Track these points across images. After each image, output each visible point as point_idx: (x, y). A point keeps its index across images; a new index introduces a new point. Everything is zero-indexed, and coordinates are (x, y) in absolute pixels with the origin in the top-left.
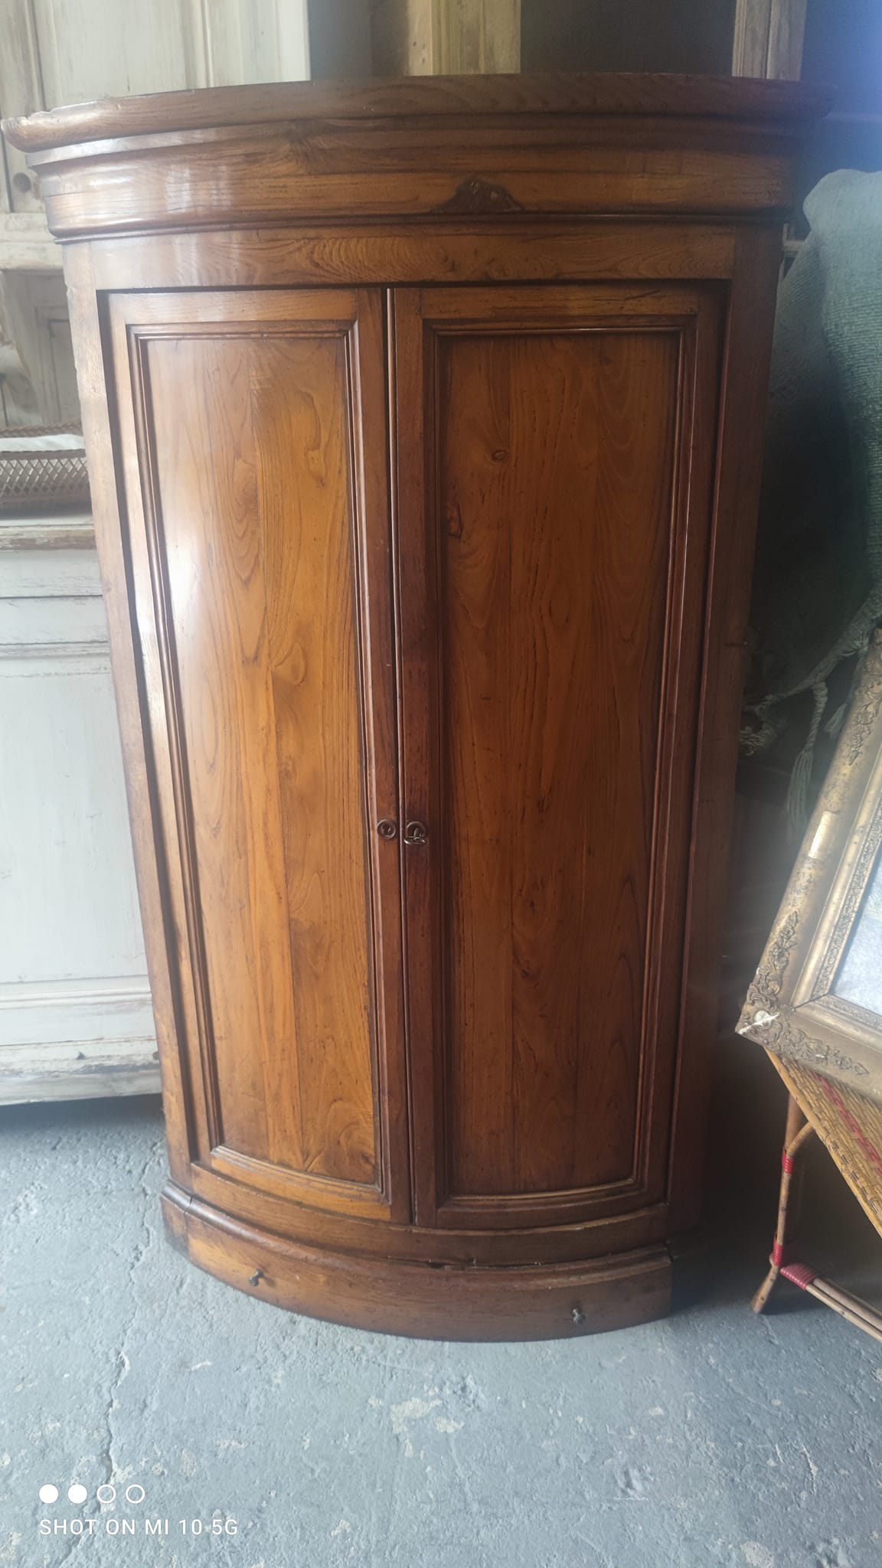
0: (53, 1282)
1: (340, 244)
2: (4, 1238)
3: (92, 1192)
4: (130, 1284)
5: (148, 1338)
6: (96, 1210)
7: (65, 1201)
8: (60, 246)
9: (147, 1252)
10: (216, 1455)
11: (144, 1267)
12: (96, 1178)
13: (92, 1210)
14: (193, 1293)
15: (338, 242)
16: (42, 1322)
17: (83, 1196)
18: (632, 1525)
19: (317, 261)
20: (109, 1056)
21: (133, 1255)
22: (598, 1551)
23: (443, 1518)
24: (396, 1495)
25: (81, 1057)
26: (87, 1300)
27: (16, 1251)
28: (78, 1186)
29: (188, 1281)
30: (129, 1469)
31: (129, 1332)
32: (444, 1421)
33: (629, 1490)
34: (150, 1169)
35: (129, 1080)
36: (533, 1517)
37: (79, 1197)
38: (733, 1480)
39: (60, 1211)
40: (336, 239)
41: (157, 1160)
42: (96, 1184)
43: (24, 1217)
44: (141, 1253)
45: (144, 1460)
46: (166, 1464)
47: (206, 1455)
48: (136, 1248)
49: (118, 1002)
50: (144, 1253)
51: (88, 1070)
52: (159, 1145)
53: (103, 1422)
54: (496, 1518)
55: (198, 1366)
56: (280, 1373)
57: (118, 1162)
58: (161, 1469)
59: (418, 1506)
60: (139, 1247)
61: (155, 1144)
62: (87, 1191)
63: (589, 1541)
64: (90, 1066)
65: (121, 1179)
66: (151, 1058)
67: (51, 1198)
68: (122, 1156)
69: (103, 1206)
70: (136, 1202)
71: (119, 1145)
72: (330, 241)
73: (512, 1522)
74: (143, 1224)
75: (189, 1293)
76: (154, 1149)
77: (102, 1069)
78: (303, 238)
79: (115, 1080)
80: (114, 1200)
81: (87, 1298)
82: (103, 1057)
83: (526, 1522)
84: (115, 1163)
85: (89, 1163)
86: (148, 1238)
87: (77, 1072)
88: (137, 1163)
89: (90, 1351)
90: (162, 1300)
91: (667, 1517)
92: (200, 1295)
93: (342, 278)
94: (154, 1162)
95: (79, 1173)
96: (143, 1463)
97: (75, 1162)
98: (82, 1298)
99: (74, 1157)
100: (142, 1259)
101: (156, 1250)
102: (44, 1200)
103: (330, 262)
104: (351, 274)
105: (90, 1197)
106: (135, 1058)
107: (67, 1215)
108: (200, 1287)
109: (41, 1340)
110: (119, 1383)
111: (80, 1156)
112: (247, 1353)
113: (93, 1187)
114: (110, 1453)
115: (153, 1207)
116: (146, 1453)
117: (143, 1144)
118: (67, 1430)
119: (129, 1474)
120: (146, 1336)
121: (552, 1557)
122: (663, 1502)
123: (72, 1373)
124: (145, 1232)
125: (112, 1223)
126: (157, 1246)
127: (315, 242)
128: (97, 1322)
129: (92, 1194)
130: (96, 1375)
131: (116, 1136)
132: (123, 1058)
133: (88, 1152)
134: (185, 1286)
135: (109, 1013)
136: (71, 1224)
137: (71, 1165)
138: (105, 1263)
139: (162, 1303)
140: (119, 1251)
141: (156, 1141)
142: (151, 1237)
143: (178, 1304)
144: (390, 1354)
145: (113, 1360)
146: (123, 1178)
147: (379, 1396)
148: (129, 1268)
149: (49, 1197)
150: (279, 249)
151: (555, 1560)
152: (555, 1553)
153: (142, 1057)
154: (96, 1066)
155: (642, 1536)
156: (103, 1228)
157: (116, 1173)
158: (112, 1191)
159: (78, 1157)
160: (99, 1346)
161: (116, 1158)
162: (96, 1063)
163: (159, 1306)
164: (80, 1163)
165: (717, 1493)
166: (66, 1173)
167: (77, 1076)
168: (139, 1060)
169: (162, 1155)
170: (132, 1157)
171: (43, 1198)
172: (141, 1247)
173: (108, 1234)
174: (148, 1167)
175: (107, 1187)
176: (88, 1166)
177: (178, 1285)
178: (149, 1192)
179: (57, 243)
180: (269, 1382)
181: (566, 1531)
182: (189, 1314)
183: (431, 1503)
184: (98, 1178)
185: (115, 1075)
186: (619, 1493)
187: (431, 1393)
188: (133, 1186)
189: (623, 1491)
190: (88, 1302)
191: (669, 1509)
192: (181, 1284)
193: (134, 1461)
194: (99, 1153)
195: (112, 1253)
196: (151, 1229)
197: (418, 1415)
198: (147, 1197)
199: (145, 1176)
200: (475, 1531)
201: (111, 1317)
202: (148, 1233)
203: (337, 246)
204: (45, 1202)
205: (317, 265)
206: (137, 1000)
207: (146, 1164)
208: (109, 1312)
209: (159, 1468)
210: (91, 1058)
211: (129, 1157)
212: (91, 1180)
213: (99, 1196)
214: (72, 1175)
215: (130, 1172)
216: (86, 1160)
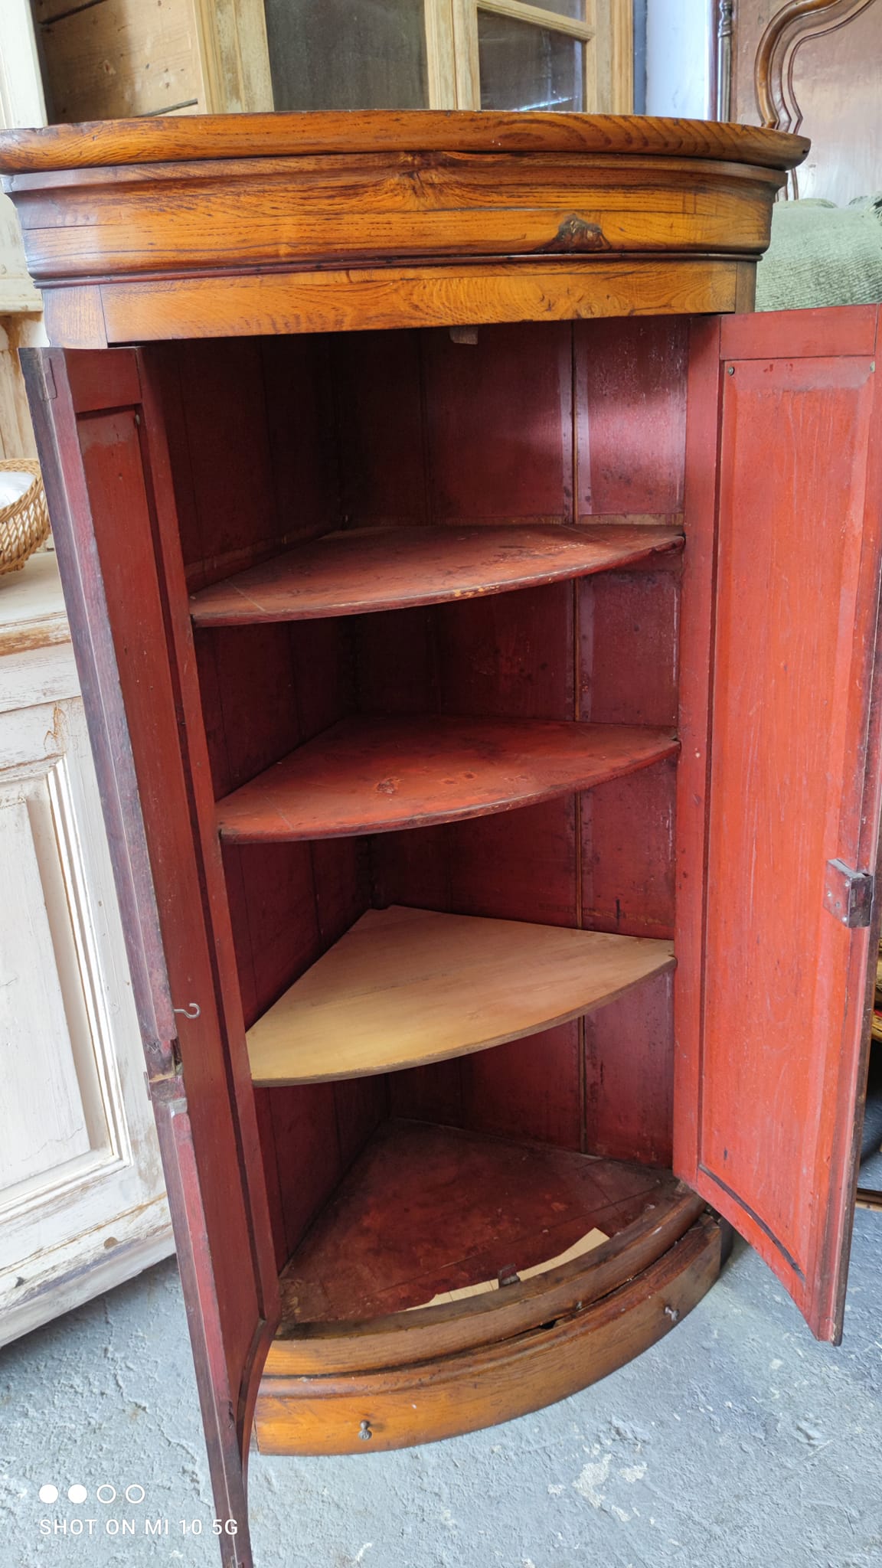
0: (119, 1556)
1: (441, 285)
2: (12, 1540)
3: (77, 1436)
5: (282, 1556)
6: (100, 1453)
7: (53, 1462)
8: (39, 290)
9: (200, 1469)
12: (67, 1419)
13: (95, 1457)
14: (289, 1484)
15: (439, 281)
17: (69, 1447)
18: (839, 1469)
19: (416, 303)
20: (53, 1268)
21: (188, 1480)
22: (836, 1506)
23: (701, 1556)
24: (647, 1561)
25: (21, 1282)
27: (41, 1547)
28: (53, 1439)
29: (272, 1474)
32: (628, 1470)
33: (812, 1442)
35: (79, 1286)
36: (767, 1509)
37: (66, 1450)
38: (872, 1388)
39: (57, 1476)
40: (437, 279)
41: (123, 1365)
42: (73, 1426)
43: (15, 1504)
44: (193, 1473)
48: (184, 1472)
49: (57, 1197)
50: (197, 1471)
51: (31, 1294)
52: (111, 1348)
54: (741, 1528)
55: (361, 1553)
56: (448, 1513)
57: (79, 1390)
59: (673, 1559)
60: (186, 1468)
61: (106, 1350)
62: (69, 1439)
63: (823, 1503)
64: (33, 1289)
65: (100, 1407)
66: (102, 1249)
67: (31, 1467)
68: (77, 1381)
69: (104, 1446)
70: (140, 1422)
71: (63, 1370)
72: (431, 282)
73: (755, 1523)
74: (170, 1443)
75: (286, 1486)
76: (109, 1355)
77: (46, 1287)
78: (401, 279)
79: (63, 1294)
80: (112, 1433)
81: (176, 1552)
82: (46, 1271)
83: (765, 1517)
84: (76, 1392)
85: (44, 1407)
86: (188, 1453)
87: (17, 1303)
88: (103, 1380)
90: (263, 1509)
91: (856, 1446)
92: (298, 1482)
93: (443, 321)
94: (121, 1369)
95: (41, 1423)
97: (26, 1415)
98: (171, 1555)
99: (18, 1409)
102: (24, 1475)
103: (430, 304)
104: (452, 316)
105: (79, 1443)
106: (83, 1257)
107: (68, 1476)
108: (291, 1474)
111: (26, 1405)
112: (397, 1512)
113: (73, 1431)
115: (165, 1418)
117: (91, 1356)
120: (279, 1555)
121: (809, 1534)
122: (844, 1436)
124: (178, 1448)
125: (133, 1460)
127: (414, 283)
129: (78, 1439)
131: (50, 1363)
132: (70, 1262)
133: (31, 1395)
134: (274, 1481)
135: (47, 1215)
137: (22, 1419)
138: (163, 1505)
139: (266, 1511)
140: (167, 1484)
141: (104, 1346)
142: (190, 1451)
143: (283, 1504)
144: (531, 1438)
146: (100, 1404)
147: (555, 1481)
148: (195, 1496)
149: (28, 1467)
150: (373, 291)
151: (813, 1535)
152: (808, 1529)
153: (92, 1252)
154: (39, 1286)
155: (854, 1473)
156: (126, 1469)
157: (88, 1402)
158: (101, 1425)
159: (24, 1407)
161: (72, 1387)
162: (39, 1282)
163: (266, 1517)
164: (32, 1412)
165: (872, 1405)
166: (24, 1431)
167: (17, 1308)
168: (89, 1258)
169: (124, 1358)
170: (90, 1376)
171: (21, 1473)
172: (189, 1467)
173: (137, 1472)
174: (119, 1378)
175: (89, 1423)
176: (46, 1412)
177: (265, 1484)
178: (144, 1404)
179: (38, 287)
180: (444, 1527)
181: (799, 1504)
182: (303, 1507)
183: (681, 1549)
184: (70, 1418)
185: (62, 1287)
186: (808, 1448)
187: (596, 1453)
188: (120, 1407)
189: (810, 1445)
190: (181, 1556)
191: (852, 1439)
192: (269, 1482)
194: (47, 1391)
195: (162, 1490)
196: (184, 1442)
197: (603, 1479)
198: (147, 1410)
199: (125, 1390)
200: (735, 1551)
202: (184, 1448)
203: (438, 286)
204: (28, 1475)
205: (416, 307)
206: (77, 1188)
207: (115, 1376)
210: (32, 1278)
211: (87, 1378)
212: (63, 1424)
213: (90, 1437)
214: (35, 1430)
215: (102, 1394)
216: (38, 1406)
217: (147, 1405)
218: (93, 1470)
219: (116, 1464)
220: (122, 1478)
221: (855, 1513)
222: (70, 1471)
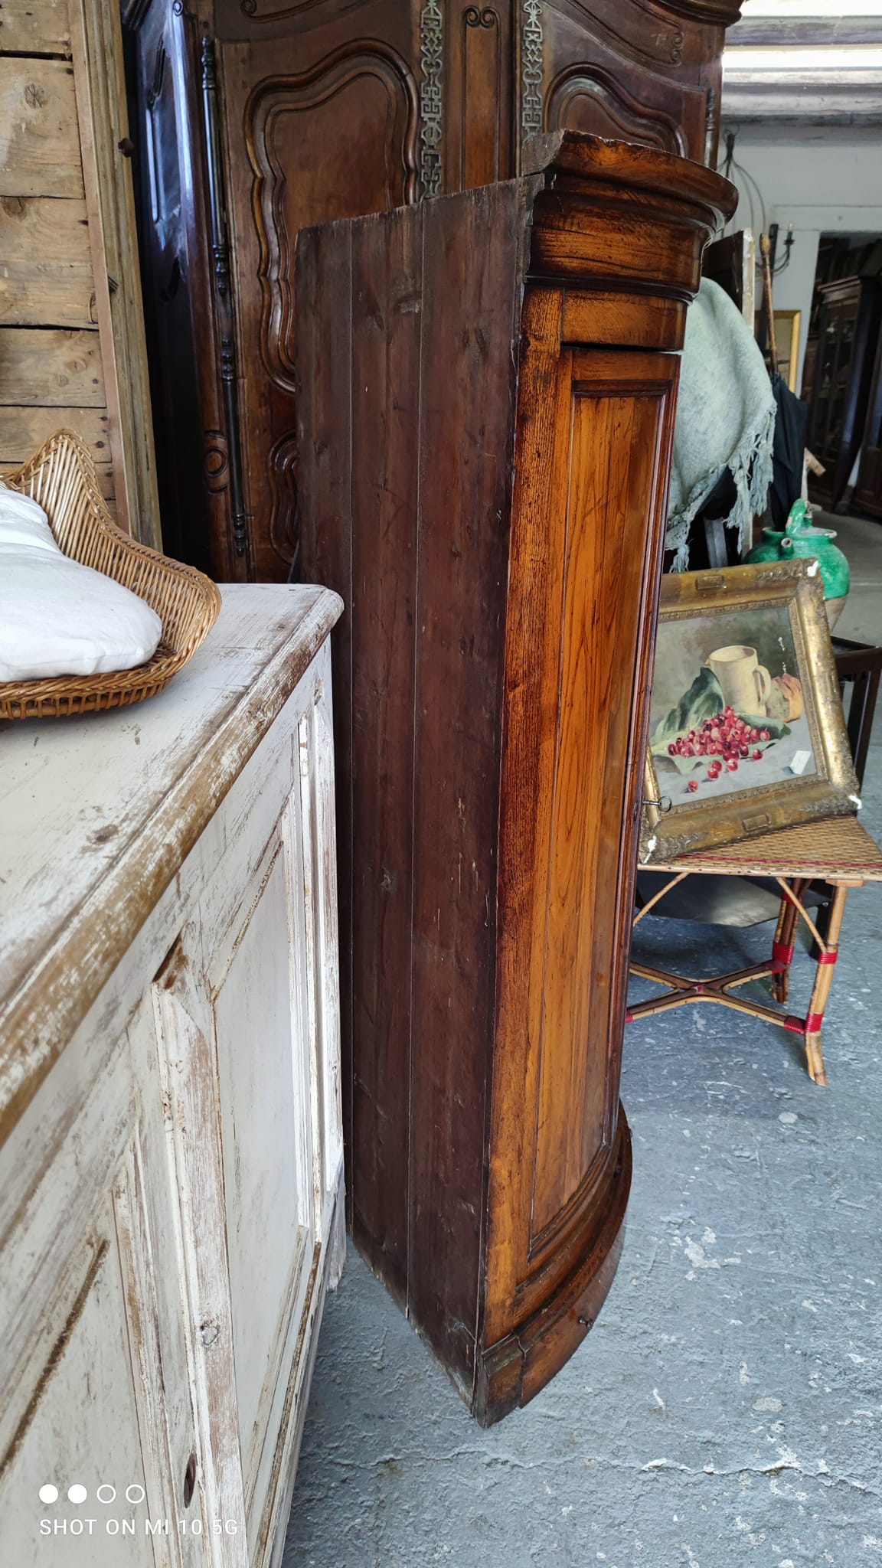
0: (533, 1551)
4: (546, 1466)
9: (496, 1453)
10: (757, 1385)
11: (521, 1452)
12: (346, 1522)
14: (562, 1406)
16: (599, 1554)
21: (499, 1466)
26: (565, 1510)
29: (544, 1411)
30: (781, 1451)
31: (615, 1462)
32: (705, 1238)
33: (751, 1158)
34: (347, 1458)
39: (405, 1559)
42: (358, 1520)
45: (769, 1439)
46: (772, 1421)
47: (758, 1392)
48: (487, 1465)
50: (495, 1456)
53: (731, 1477)
54: (784, 1221)
55: (659, 1399)
56: (665, 1337)
58: (777, 1426)
63: (794, 1182)
65: (357, 1490)
69: (406, 1507)
70: (405, 1469)
73: (786, 1214)
74: (448, 1459)
75: (563, 1409)
80: (396, 1495)
81: (564, 1509)
83: (784, 1208)
86: (471, 1453)
88: (328, 1473)
89: (642, 1498)
90: (572, 1434)
91: (768, 1146)
92: (566, 1399)
95: (329, 1544)
96: (773, 1440)
98: (565, 1513)
100: (504, 1457)
101: (494, 1443)
105: (383, 1525)
107: (413, 1550)
108: (554, 1399)
109: (626, 1551)
110: (683, 1467)
112: (641, 1361)
113: (365, 1523)
114: (765, 1469)
116: (762, 1438)
118: (741, 1509)
119: (785, 1450)
120: (621, 1446)
122: (758, 1146)
123: (671, 1513)
124: (460, 1457)
125: (442, 1494)
126: (487, 1443)
128: (600, 1495)
129: (379, 1523)
130: (673, 1489)
134: (551, 1413)
136: (435, 1542)
138: (510, 1495)
139: (575, 1433)
140: (490, 1482)
143: (578, 1419)
144: (641, 1262)
145: (653, 1475)
146: (353, 1488)
147: (685, 1272)
148: (520, 1469)
151: (811, 1200)
152: (805, 1199)
155: (784, 1159)
156: (447, 1503)
157: (343, 1496)
158: (379, 1499)
160: (634, 1490)
163: (581, 1435)
172: (487, 1459)
173: (458, 1497)
174: (337, 1461)
175: (368, 1507)
177: (550, 1420)
178: (387, 1457)
180: (674, 1345)
181: (787, 1191)
182: (591, 1409)
184: (347, 1519)
186: (754, 1162)
187: (680, 1242)
188: (372, 1476)
189: (753, 1160)
190: (571, 1508)
191: (763, 1145)
192: (549, 1417)
193: (772, 1447)
195: (494, 1489)
196: (457, 1450)
197: (702, 1251)
198: (396, 1458)
199: (357, 1463)
201: (594, 1481)
202: (463, 1453)
208: (587, 1484)
209: (776, 1427)
212: (347, 1528)
213: (384, 1514)
214: (333, 1552)
215: (344, 1481)
216: (305, 1537)
217: (392, 1456)
218: (425, 1528)
219: (434, 1507)
220: (455, 1511)
221: (810, 1177)
222: (410, 1545)
